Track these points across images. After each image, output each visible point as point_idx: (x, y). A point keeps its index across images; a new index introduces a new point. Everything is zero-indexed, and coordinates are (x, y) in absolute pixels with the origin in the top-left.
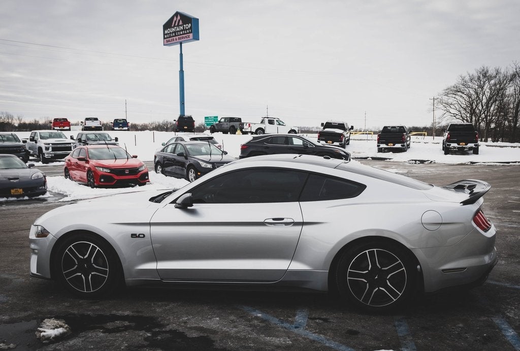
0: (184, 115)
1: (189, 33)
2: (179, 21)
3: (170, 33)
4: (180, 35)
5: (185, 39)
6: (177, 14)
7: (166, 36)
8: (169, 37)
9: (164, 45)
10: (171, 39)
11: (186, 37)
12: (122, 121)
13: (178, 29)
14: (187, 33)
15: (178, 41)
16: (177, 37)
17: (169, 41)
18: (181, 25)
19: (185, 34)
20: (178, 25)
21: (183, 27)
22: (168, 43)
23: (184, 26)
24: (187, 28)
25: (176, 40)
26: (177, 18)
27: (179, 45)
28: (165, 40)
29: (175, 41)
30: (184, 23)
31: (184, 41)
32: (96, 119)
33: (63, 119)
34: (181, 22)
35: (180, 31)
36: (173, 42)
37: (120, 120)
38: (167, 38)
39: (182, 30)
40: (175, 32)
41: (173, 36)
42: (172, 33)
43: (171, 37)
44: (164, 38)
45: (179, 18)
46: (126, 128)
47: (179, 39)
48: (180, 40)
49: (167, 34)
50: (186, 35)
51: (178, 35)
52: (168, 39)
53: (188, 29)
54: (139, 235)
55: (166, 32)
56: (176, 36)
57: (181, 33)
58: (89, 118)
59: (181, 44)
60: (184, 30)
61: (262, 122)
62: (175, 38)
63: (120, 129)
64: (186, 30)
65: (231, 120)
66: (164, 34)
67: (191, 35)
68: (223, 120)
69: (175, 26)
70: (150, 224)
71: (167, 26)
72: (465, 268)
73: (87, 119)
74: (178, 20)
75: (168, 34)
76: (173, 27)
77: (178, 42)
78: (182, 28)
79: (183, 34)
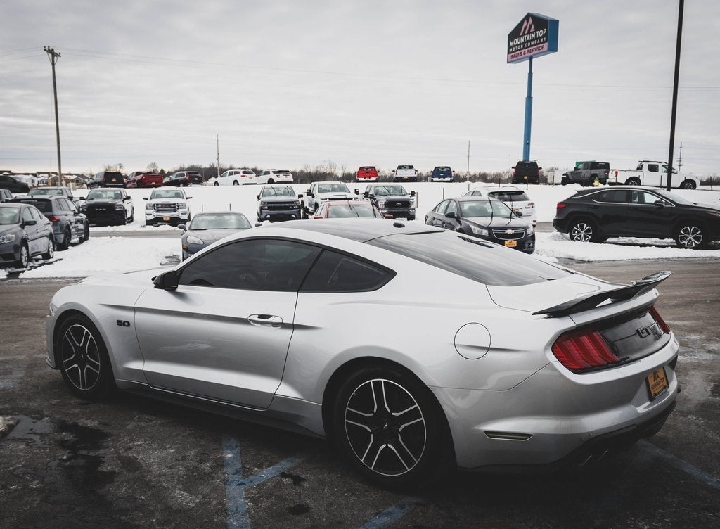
0: (528, 160)
1: (544, 42)
2: (531, 26)
3: (517, 45)
4: (531, 46)
5: (538, 52)
6: (528, 16)
7: (511, 50)
8: (516, 51)
9: (508, 62)
10: (517, 53)
11: (539, 49)
12: (445, 170)
13: (528, 39)
14: (540, 43)
15: (527, 55)
16: (526, 50)
17: (515, 56)
18: (533, 32)
19: (537, 44)
20: (529, 33)
21: (536, 34)
22: (514, 59)
23: (537, 32)
24: (541, 36)
25: (524, 54)
26: (528, 22)
27: (529, 61)
28: (510, 55)
29: (523, 56)
30: (537, 29)
31: (535, 54)
32: (411, 167)
33: (371, 167)
34: (533, 27)
35: (530, 41)
36: (520, 57)
37: (443, 169)
38: (513, 52)
39: (534, 40)
40: (523, 43)
41: (521, 49)
42: (520, 44)
43: (518, 50)
44: (509, 53)
45: (530, 21)
46: (449, 179)
47: (529, 52)
48: (530, 54)
49: (512, 47)
50: (539, 46)
51: (528, 47)
52: (513, 54)
53: (543, 37)
54: (125, 322)
55: (512, 44)
56: (524, 48)
57: (532, 43)
58: (403, 166)
59: (531, 59)
60: (536, 38)
61: (640, 168)
62: (522, 51)
63: (440, 180)
64: (540, 38)
65: (594, 165)
66: (509, 48)
67: (546, 45)
68: (581, 166)
69: (524, 34)
70: (135, 309)
71: (513, 35)
72: (529, 435)
73: (400, 167)
74: (528, 26)
75: (514, 46)
76: (522, 36)
77: (527, 57)
78: (533, 36)
79: (534, 45)
